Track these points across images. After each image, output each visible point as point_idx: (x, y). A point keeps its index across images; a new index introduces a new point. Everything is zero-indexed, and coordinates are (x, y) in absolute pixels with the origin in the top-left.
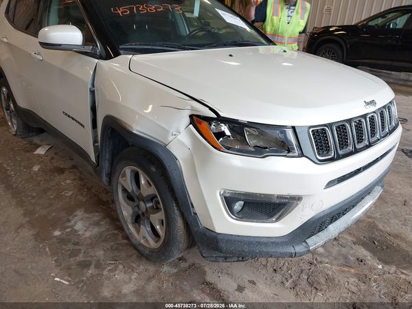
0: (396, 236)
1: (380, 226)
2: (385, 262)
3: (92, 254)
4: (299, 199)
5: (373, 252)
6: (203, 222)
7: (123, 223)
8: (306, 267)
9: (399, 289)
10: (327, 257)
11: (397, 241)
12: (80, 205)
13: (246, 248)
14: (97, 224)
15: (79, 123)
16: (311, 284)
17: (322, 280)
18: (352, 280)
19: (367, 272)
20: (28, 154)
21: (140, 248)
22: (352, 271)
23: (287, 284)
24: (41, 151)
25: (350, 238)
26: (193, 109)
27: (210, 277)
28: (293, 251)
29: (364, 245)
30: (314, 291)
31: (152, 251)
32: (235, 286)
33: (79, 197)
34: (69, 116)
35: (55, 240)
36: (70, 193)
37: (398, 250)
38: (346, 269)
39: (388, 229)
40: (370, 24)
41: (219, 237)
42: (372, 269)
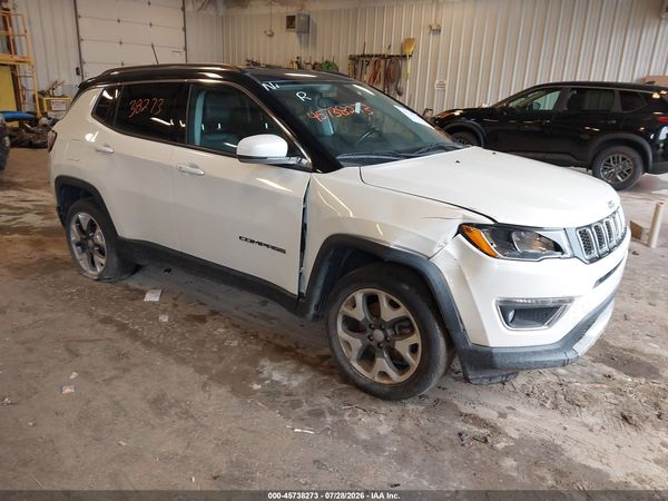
0: (632, 351)
1: (611, 343)
2: (633, 376)
3: (316, 402)
4: (571, 300)
5: (616, 367)
6: (473, 338)
7: (343, 362)
8: (558, 388)
9: (657, 395)
10: (573, 377)
11: (634, 355)
12: (261, 355)
13: (522, 360)
14: (296, 371)
15: (273, 248)
16: (571, 402)
17: (581, 398)
18: (609, 394)
19: (619, 386)
20: (137, 303)
21: (374, 388)
22: (605, 386)
23: (547, 405)
24: (152, 297)
25: (587, 358)
26: (465, 217)
27: (467, 409)
28: (564, 358)
29: (603, 362)
30: (577, 408)
31: (396, 386)
32: (496, 414)
33: (249, 346)
34: (252, 241)
35: (259, 394)
36: (235, 343)
37: (639, 363)
38: (598, 386)
39: (620, 345)
40: (511, 105)
41: (494, 351)
42: (621, 383)
